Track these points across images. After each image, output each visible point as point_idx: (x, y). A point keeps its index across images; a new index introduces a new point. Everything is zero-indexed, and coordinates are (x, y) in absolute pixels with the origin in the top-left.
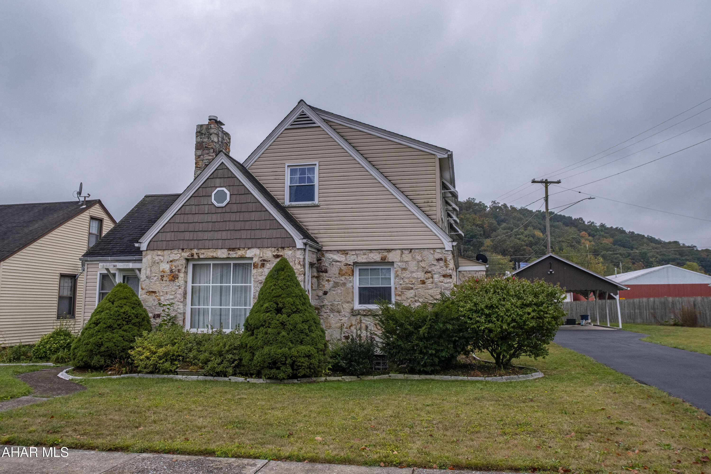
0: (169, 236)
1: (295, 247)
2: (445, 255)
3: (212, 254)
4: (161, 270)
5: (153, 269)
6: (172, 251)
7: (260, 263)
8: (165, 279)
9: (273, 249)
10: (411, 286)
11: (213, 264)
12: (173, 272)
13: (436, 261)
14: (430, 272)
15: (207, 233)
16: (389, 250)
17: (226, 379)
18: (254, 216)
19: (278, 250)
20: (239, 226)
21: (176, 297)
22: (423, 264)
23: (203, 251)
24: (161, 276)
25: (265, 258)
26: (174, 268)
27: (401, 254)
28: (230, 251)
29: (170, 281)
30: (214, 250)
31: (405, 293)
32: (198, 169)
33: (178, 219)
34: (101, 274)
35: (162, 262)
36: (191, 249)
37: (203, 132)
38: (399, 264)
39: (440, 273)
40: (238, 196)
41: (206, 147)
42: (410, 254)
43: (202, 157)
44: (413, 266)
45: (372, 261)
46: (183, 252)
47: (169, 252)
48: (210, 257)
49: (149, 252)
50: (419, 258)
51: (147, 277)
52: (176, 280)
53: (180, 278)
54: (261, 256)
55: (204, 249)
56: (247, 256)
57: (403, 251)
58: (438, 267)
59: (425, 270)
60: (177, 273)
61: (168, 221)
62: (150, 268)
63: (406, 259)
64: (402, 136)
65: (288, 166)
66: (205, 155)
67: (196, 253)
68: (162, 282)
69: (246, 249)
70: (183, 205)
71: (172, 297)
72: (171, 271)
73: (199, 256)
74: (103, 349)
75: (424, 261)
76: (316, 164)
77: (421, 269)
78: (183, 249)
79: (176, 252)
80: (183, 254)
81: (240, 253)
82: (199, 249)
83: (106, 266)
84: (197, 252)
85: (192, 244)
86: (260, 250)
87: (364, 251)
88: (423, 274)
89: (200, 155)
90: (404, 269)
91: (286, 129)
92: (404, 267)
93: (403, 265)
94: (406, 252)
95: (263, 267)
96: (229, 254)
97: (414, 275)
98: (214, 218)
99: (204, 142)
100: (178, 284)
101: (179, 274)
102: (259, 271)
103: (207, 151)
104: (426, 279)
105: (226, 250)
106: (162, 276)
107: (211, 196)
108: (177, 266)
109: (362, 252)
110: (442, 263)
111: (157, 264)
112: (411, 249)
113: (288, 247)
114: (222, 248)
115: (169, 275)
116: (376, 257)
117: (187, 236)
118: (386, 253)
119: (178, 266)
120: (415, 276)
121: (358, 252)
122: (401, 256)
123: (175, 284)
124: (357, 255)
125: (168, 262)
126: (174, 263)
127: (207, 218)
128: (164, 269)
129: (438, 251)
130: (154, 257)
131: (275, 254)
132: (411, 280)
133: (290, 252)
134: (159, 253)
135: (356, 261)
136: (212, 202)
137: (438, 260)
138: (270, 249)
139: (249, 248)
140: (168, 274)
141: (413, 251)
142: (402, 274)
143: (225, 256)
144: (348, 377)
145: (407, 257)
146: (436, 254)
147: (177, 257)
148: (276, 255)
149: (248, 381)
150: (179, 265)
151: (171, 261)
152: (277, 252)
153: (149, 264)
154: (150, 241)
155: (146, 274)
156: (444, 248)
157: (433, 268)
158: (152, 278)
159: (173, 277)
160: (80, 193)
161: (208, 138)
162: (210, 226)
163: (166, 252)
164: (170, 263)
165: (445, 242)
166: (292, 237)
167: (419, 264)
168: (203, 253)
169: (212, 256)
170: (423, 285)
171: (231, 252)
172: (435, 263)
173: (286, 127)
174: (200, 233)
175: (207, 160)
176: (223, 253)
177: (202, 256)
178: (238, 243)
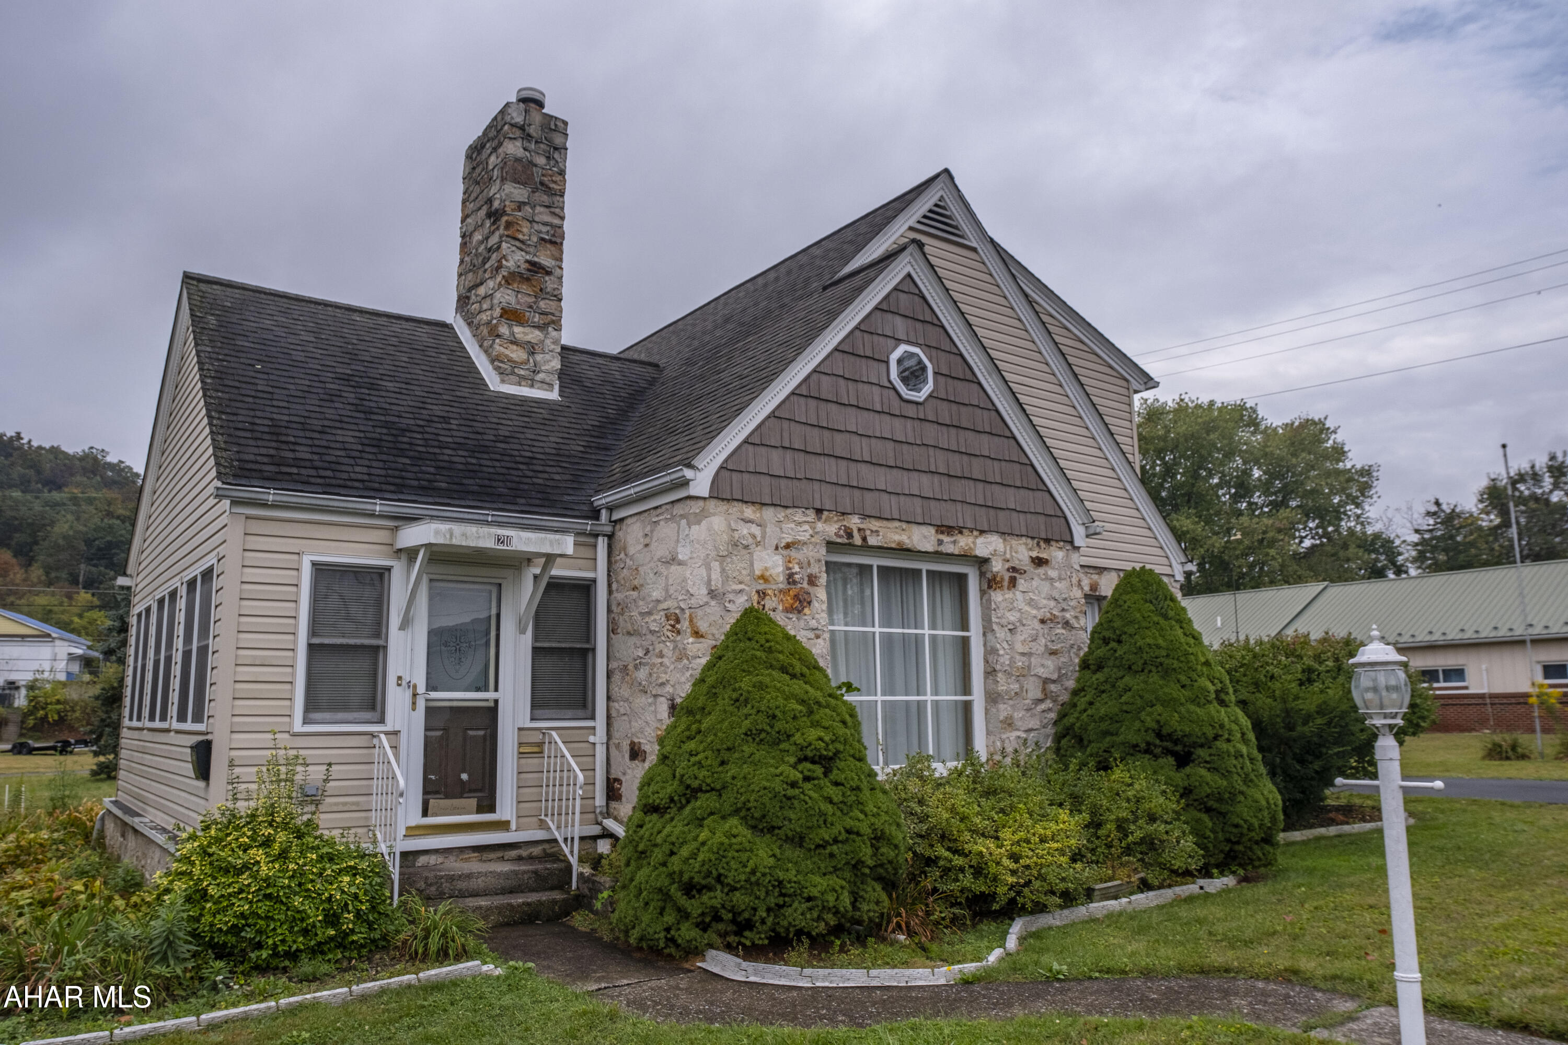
0: (777, 462)
1: (1071, 542)
3: (897, 538)
4: (758, 573)
5: (728, 567)
6: (789, 511)
7: (1007, 576)
8: (770, 603)
9: (1030, 542)
12: (795, 583)
15: (883, 469)
16: (1101, 570)
18: (985, 444)
19: (1038, 545)
23: (875, 524)
24: (758, 592)
25: (1015, 563)
26: (796, 569)
28: (942, 533)
29: (786, 610)
30: (904, 525)
32: (517, 243)
33: (800, 410)
34: (314, 564)
35: (758, 544)
36: (843, 514)
37: (532, 130)
40: (950, 381)
41: (542, 183)
43: (528, 208)
46: (819, 519)
47: (781, 514)
48: (893, 545)
49: (712, 504)
51: (712, 593)
52: (806, 611)
53: (815, 604)
54: (1008, 556)
55: (880, 518)
56: (978, 553)
60: (805, 585)
61: (773, 412)
62: (721, 564)
64: (1089, 325)
66: (539, 209)
67: (859, 530)
69: (975, 533)
70: (814, 372)
72: (790, 578)
73: (864, 539)
78: (819, 511)
79: (799, 516)
80: (820, 526)
81: (964, 542)
82: (865, 516)
83: (464, 535)
84: (862, 526)
85: (845, 498)
86: (1005, 540)
89: (524, 203)
91: (911, 228)
95: (1014, 586)
96: (940, 542)
98: (900, 429)
99: (536, 166)
100: (813, 623)
101: (811, 589)
102: (1007, 596)
103: (545, 198)
105: (932, 530)
106: (762, 594)
107: (887, 362)
108: (805, 565)
111: (744, 552)
113: (1057, 541)
114: (924, 524)
115: (781, 591)
117: (832, 470)
118: (1096, 577)
119: (809, 564)
123: (802, 624)
125: (777, 548)
126: (793, 553)
127: (884, 425)
128: (766, 569)
130: (733, 526)
131: (1035, 554)
133: (1060, 554)
134: (749, 512)
136: (890, 382)
138: (1024, 539)
139: (982, 532)
140: (781, 586)
143: (929, 547)
147: (804, 533)
148: (1038, 558)
150: (812, 561)
151: (788, 546)
152: (1037, 549)
153: (716, 549)
154: (722, 468)
155: (709, 581)
156: (1173, 576)
158: (731, 596)
159: (796, 597)
161: (548, 158)
162: (887, 452)
163: (769, 514)
164: (785, 552)
165: (1174, 563)
166: (1066, 517)
168: (877, 531)
169: (899, 544)
171: (945, 538)
173: (911, 223)
174: (863, 468)
175: (545, 224)
176: (925, 537)
177: (872, 541)
178: (961, 515)
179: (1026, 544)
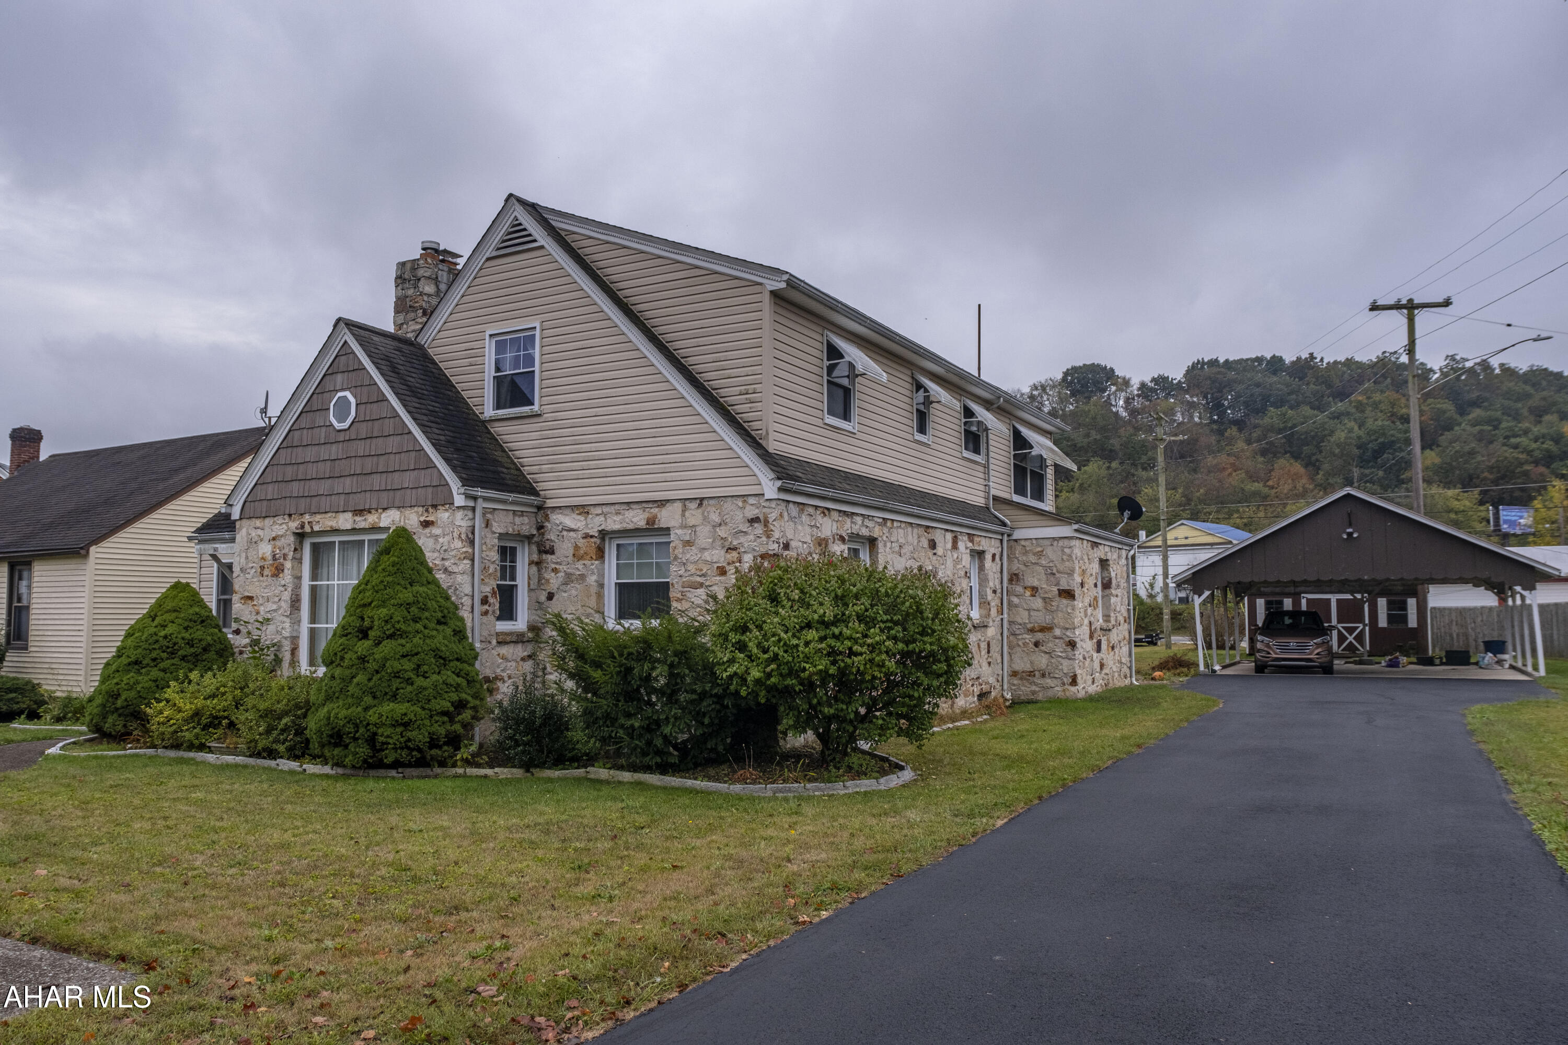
0: (270, 491)
1: (453, 504)
2: (765, 510)
3: (332, 523)
4: (260, 556)
5: (249, 555)
6: (276, 519)
8: (266, 572)
9: (421, 509)
10: (699, 579)
11: (340, 542)
12: (276, 559)
13: (748, 524)
14: (735, 549)
15: (323, 481)
16: (662, 503)
17: (273, 763)
18: (391, 444)
19: (427, 511)
20: (369, 464)
21: (280, 608)
22: (722, 532)
23: (318, 517)
24: (260, 567)
25: (408, 528)
26: (278, 551)
27: (684, 511)
28: (356, 515)
29: (272, 576)
30: (334, 515)
31: (688, 594)
33: (283, 457)
35: (261, 540)
36: (302, 514)
38: (679, 532)
39: (754, 550)
40: (369, 405)
41: (410, 307)
42: (700, 510)
43: (405, 326)
44: (704, 536)
45: (631, 526)
46: (290, 520)
47: (272, 521)
48: (331, 529)
49: (244, 521)
50: (715, 518)
51: (242, 570)
52: (281, 575)
53: (286, 571)
54: (402, 523)
55: (319, 513)
56: (382, 525)
57: (687, 503)
58: (752, 537)
59: (727, 544)
60: (282, 560)
61: (269, 462)
62: (246, 553)
63: (691, 521)
65: (491, 336)
67: (309, 523)
68: (261, 579)
69: (379, 511)
70: (290, 431)
71: (275, 607)
72: (274, 557)
73: (312, 528)
74: (119, 703)
75: (726, 524)
76: (535, 328)
77: (719, 543)
78: (290, 515)
79: (279, 520)
80: (290, 524)
81: (371, 519)
82: (311, 514)
84: (309, 520)
85: (303, 503)
86: (401, 512)
87: (617, 507)
88: (723, 552)
89: (402, 324)
90: (688, 543)
91: (488, 259)
92: (687, 538)
93: (686, 534)
94: (693, 505)
96: (355, 522)
97: (707, 556)
98: (334, 451)
99: (408, 297)
100: (283, 582)
101: (284, 563)
104: (729, 564)
105: (350, 514)
106: (262, 568)
107: (329, 409)
108: (282, 548)
109: (613, 507)
110: (759, 529)
111: (255, 545)
112: (702, 500)
113: (443, 505)
114: (343, 511)
115: (271, 565)
116: (637, 518)
117: (295, 488)
118: (657, 510)
119: (284, 548)
120: (709, 559)
121: (606, 509)
122: (683, 515)
123: (279, 583)
124: (604, 515)
125: (269, 541)
126: (278, 543)
127: (323, 452)
128: (264, 553)
129: (752, 500)
130: (250, 532)
131: (422, 519)
132: (700, 566)
133: (447, 515)
134: (258, 523)
135: (602, 527)
136: (330, 421)
137: (753, 521)
138: (416, 509)
139: (384, 509)
140: (270, 562)
141: (705, 502)
142: (683, 553)
143: (349, 526)
144: (506, 770)
145: (694, 516)
146: (748, 508)
147: (282, 530)
148: (425, 521)
149: (305, 770)
150: (285, 546)
151: (274, 539)
152: (426, 515)
153: (244, 545)
154: (245, 502)
155: (240, 563)
156: (763, 495)
157: (742, 539)
158: (249, 571)
160: (264, 411)
161: (415, 288)
162: (328, 469)
163: (268, 521)
164: (273, 543)
165: (763, 480)
166: (448, 484)
167: (715, 531)
168: (318, 522)
170: (722, 578)
171: (358, 519)
172: (745, 527)
173: (488, 255)
174: (313, 483)
176: (346, 520)
177: (316, 528)
178: (367, 500)
179: (417, 512)
